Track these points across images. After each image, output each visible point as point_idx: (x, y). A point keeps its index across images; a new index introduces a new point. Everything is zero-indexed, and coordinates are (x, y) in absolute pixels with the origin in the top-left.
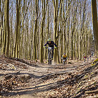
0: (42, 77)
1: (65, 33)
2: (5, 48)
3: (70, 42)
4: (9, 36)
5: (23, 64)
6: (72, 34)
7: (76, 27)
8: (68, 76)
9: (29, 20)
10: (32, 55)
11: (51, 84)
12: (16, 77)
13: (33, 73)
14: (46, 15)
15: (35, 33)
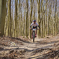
0: (32, 51)
1: (44, 19)
2: (9, 30)
3: (48, 25)
4: (11, 23)
5: (21, 41)
6: (49, 20)
7: (51, 16)
8: (49, 51)
9: (23, 12)
10: (25, 33)
11: (39, 56)
12: (17, 51)
13: (27, 48)
14: (33, 9)
15: (26, 20)
